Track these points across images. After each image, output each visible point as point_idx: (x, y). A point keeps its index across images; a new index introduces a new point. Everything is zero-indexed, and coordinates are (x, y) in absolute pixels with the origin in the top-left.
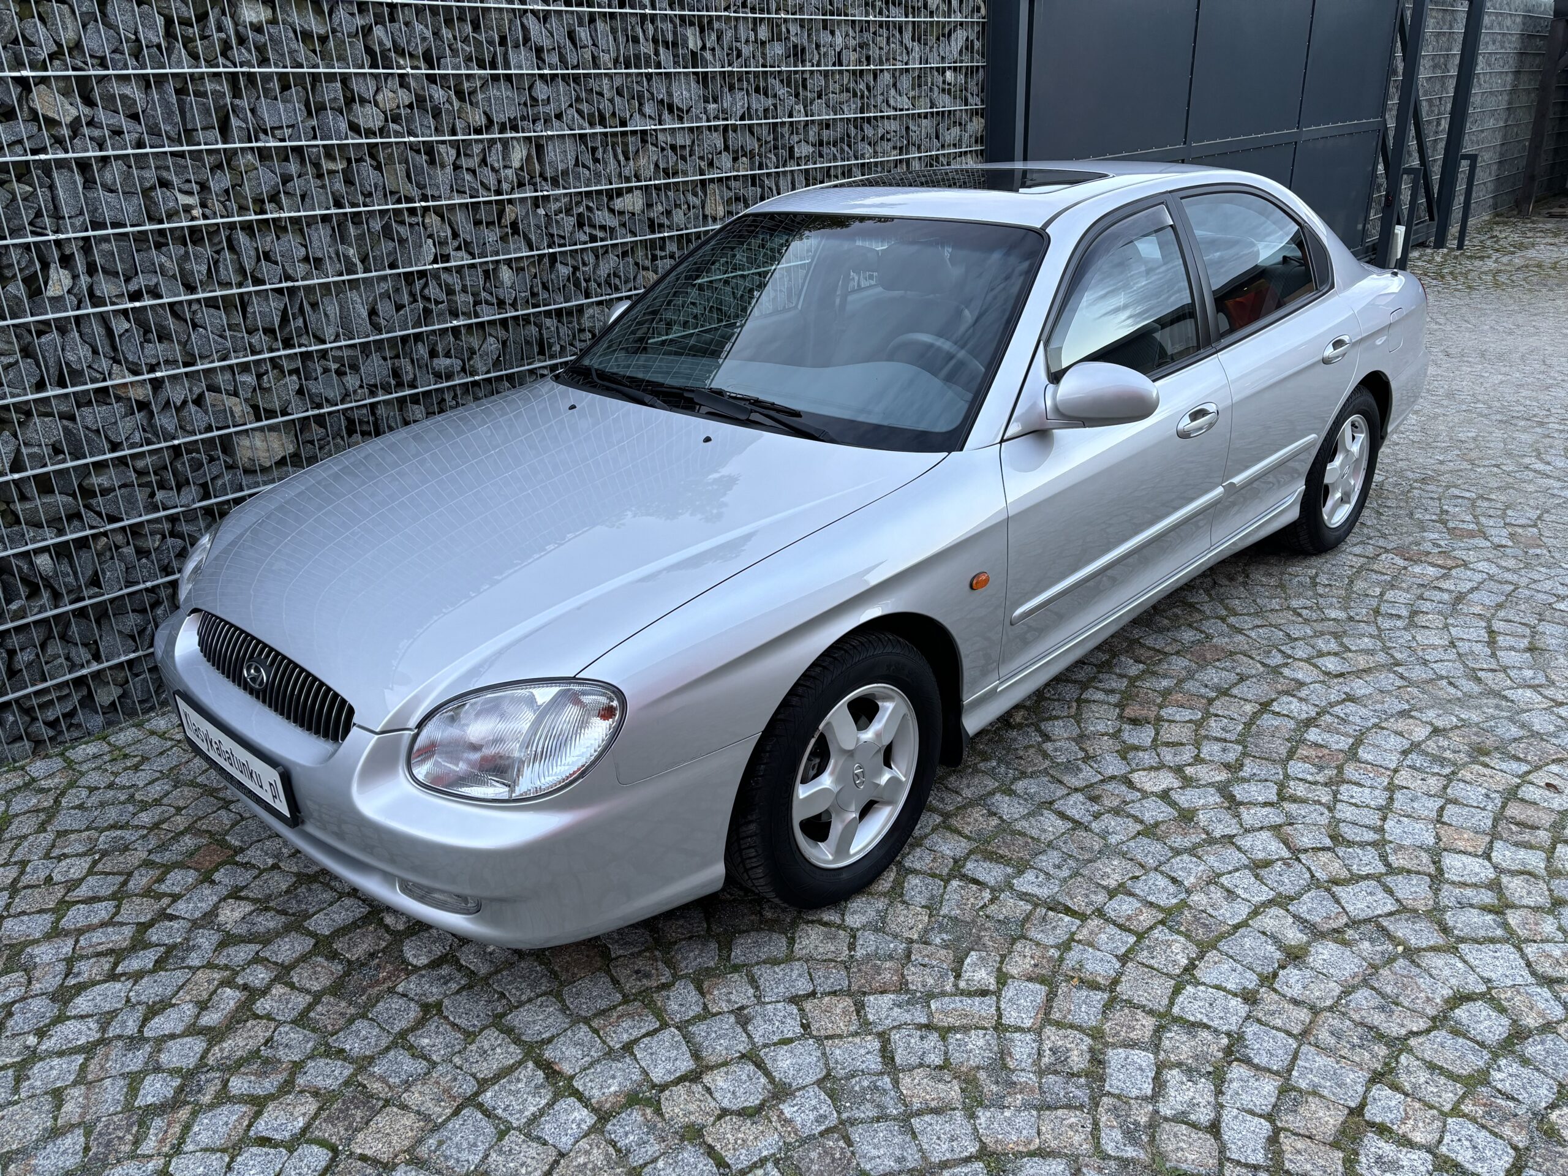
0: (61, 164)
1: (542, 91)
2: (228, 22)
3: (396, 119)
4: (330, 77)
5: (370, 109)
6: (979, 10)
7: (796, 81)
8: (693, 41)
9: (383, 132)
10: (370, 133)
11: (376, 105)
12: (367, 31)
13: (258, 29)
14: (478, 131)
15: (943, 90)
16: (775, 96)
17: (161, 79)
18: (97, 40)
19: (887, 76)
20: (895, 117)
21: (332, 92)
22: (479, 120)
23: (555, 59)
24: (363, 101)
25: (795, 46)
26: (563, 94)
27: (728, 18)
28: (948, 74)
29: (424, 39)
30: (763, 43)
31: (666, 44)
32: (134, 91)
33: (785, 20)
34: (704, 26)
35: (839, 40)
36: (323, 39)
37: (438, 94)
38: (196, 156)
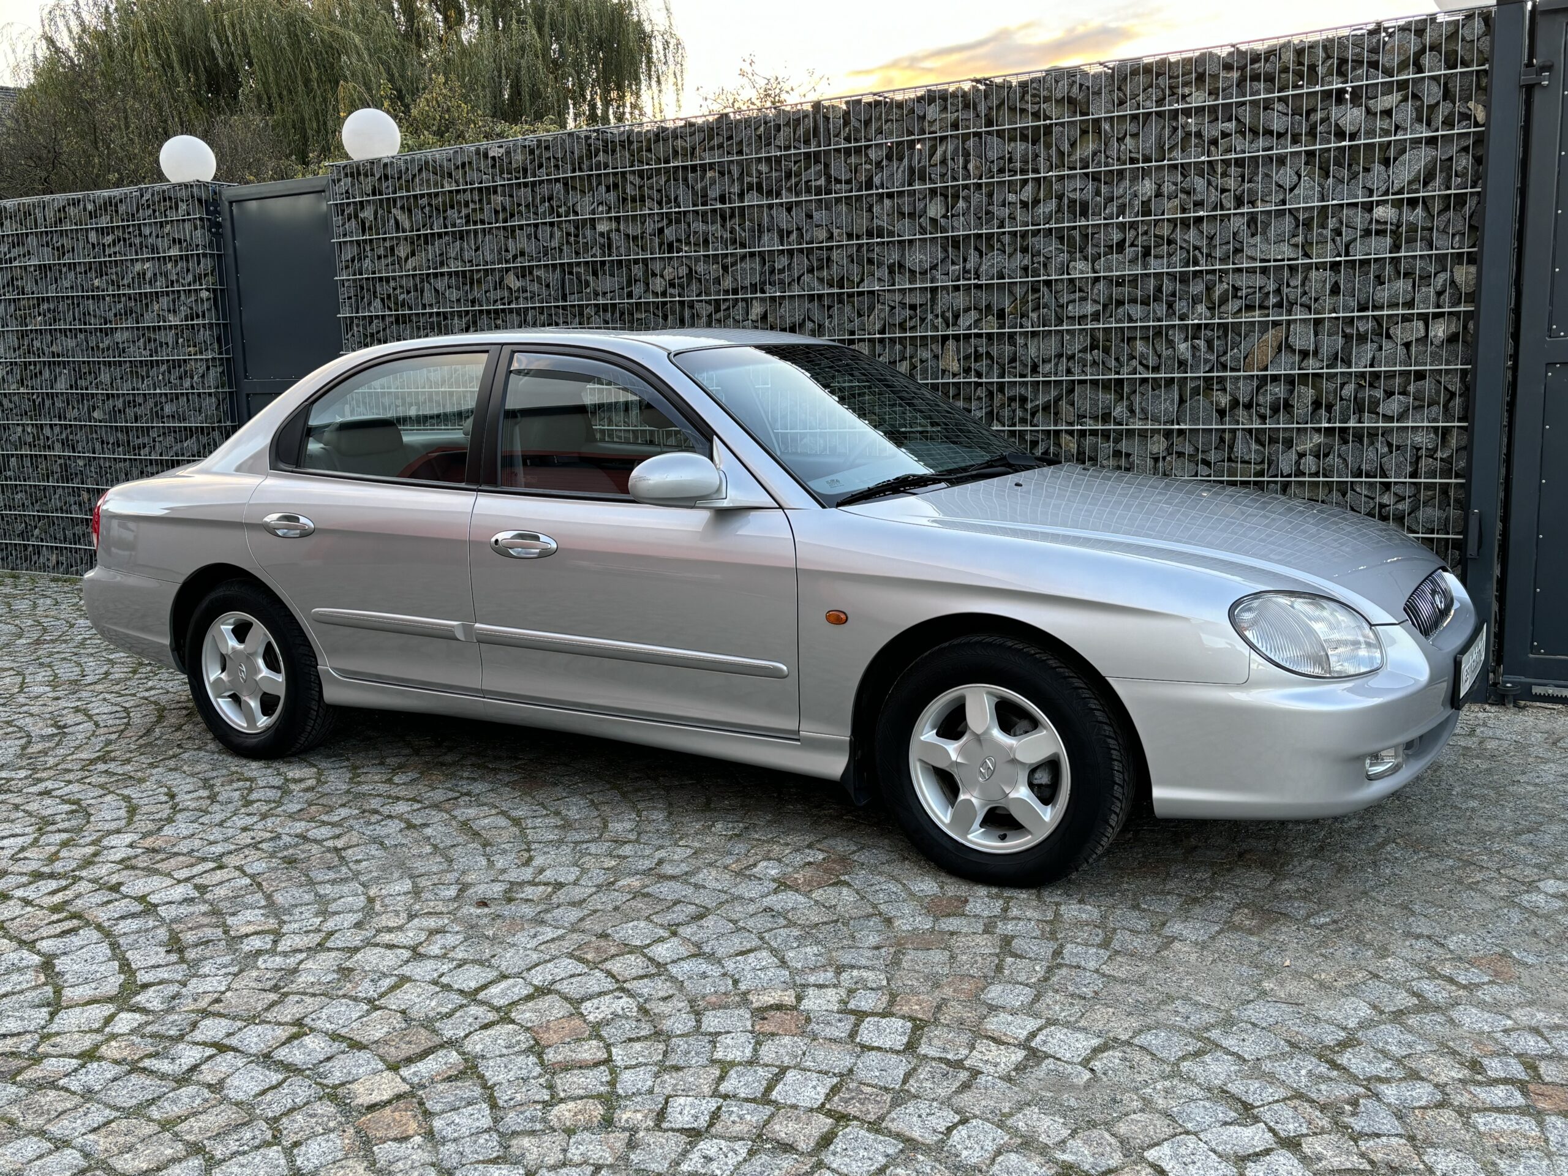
0: (511, 311)
1: (782, 262)
2: (588, 232)
3: (672, 285)
4: (636, 262)
5: (658, 280)
6: (1465, 117)
7: (1071, 238)
8: (935, 209)
9: (664, 294)
10: (656, 294)
11: (662, 276)
12: (661, 231)
13: (602, 234)
14: (726, 292)
15: (1367, 233)
16: (1039, 253)
17: (554, 266)
18: (531, 248)
19: (1238, 224)
20: (1251, 271)
21: (638, 271)
22: (728, 283)
23: (794, 236)
24: (654, 275)
25: (1073, 202)
26: (800, 264)
27: (979, 186)
28: (1379, 212)
29: (695, 233)
30: (1024, 205)
31: (902, 214)
32: (540, 273)
33: (1061, 178)
34: (950, 197)
35: (1147, 187)
36: (635, 238)
37: (701, 268)
38: (564, 308)
